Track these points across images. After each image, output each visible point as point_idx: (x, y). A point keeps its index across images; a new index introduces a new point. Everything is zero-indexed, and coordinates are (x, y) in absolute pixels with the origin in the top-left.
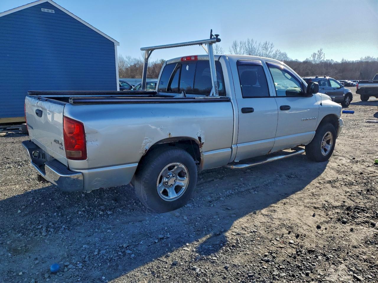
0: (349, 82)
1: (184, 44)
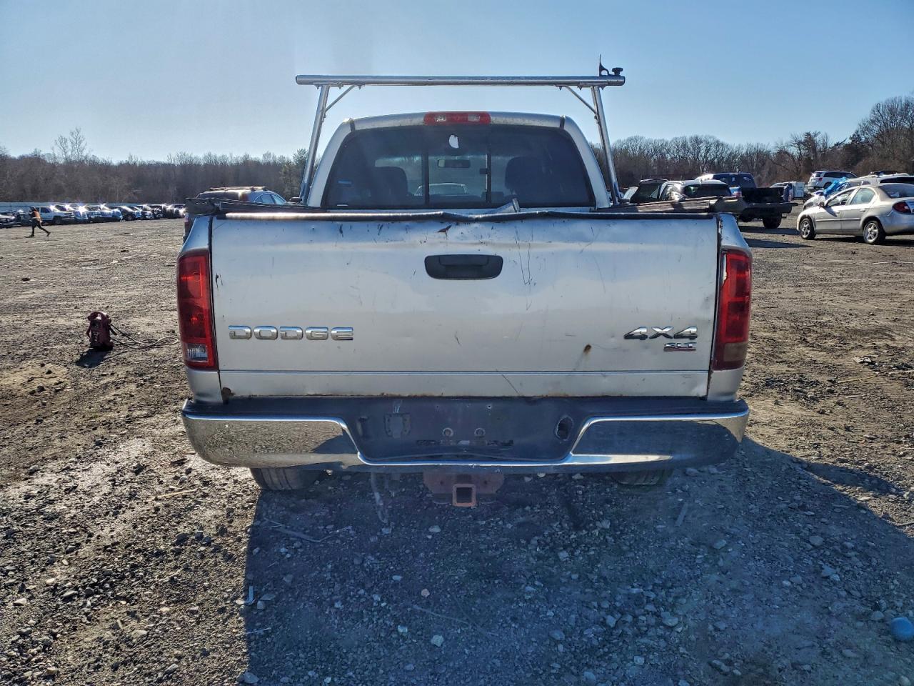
0: (169, 207)
1: (509, 81)
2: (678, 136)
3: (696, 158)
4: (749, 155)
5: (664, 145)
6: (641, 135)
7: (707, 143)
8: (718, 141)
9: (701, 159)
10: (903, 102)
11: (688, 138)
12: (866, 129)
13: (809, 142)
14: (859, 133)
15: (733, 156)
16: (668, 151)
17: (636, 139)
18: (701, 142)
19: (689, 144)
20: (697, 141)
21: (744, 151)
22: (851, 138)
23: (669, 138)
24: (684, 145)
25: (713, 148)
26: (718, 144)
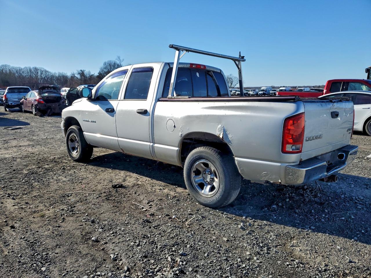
2: (27, 66)
3: (36, 77)
4: (59, 76)
5: (20, 70)
6: (8, 64)
7: (41, 70)
8: (45, 70)
9: (39, 77)
10: (113, 62)
11: (32, 67)
12: (102, 71)
13: (82, 74)
14: (101, 72)
15: (53, 76)
16: (23, 72)
17: (6, 66)
18: (38, 70)
19: (33, 70)
20: (36, 69)
21: (57, 75)
22: (98, 73)
23: (22, 67)
24: (30, 70)
25: (44, 73)
26: (46, 71)
